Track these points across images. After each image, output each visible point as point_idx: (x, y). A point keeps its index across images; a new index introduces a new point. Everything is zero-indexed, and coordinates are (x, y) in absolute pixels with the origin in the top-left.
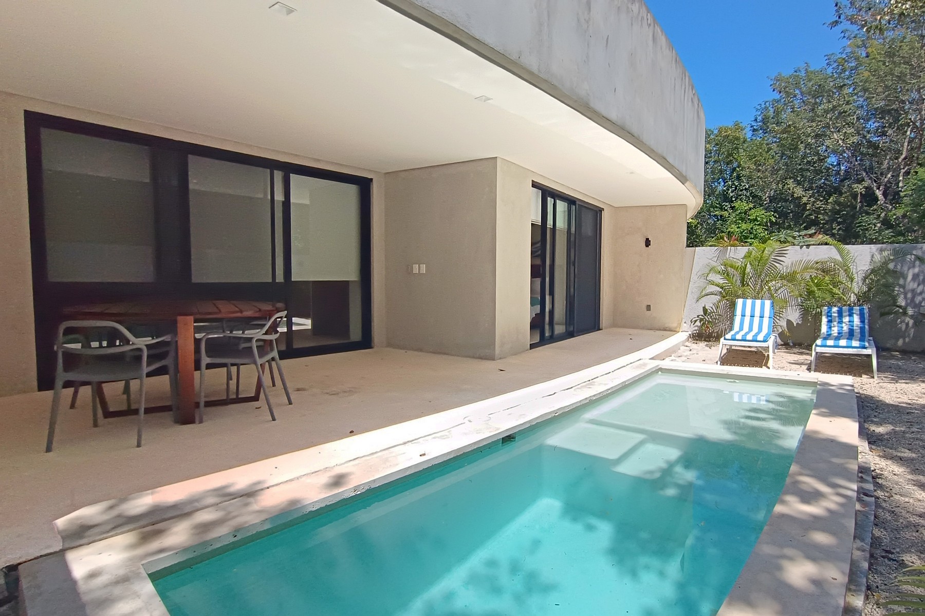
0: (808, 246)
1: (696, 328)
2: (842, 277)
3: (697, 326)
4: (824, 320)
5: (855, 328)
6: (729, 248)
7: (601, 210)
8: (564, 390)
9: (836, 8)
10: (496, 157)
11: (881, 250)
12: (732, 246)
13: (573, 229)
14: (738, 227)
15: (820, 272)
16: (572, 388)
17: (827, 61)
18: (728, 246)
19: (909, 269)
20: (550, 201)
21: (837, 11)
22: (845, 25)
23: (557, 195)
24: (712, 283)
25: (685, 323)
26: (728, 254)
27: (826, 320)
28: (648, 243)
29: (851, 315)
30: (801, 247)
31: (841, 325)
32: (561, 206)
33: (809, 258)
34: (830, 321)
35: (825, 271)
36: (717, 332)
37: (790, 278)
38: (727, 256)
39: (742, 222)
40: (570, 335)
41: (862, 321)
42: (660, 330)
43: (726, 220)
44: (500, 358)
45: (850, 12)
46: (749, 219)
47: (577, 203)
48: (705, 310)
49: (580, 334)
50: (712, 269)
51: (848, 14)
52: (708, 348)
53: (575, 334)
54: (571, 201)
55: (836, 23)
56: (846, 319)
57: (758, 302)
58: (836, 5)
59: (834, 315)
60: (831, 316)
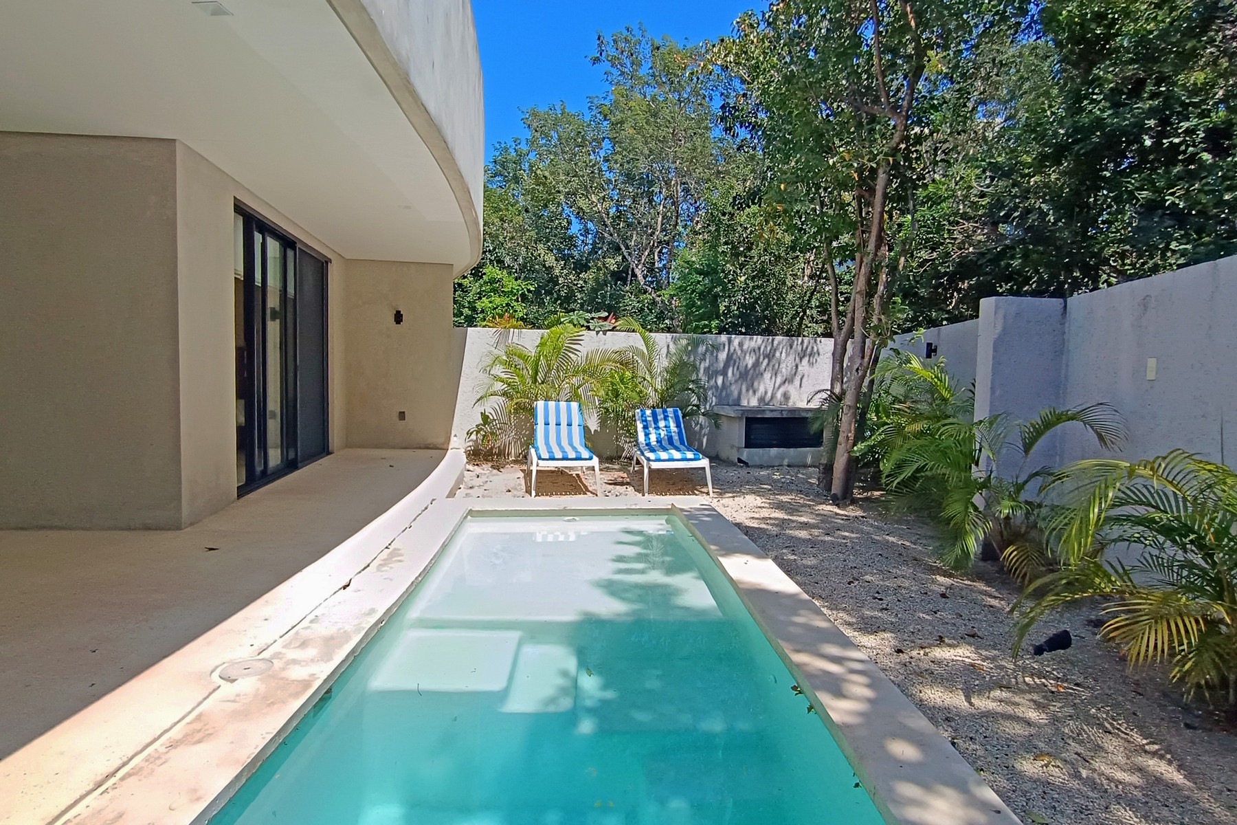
0: (605, 333)
1: (471, 444)
2: (642, 371)
3: (472, 440)
4: (640, 426)
5: (673, 434)
6: (512, 330)
7: (328, 261)
8: (360, 572)
9: (598, 42)
10: (175, 140)
11: (675, 341)
12: (515, 327)
13: (291, 290)
14: (490, 302)
15: (618, 365)
16: (368, 566)
17: (589, 104)
18: (510, 327)
19: (700, 363)
20: (258, 238)
21: (599, 46)
22: (606, 66)
23: (267, 229)
24: (497, 378)
25: (455, 436)
26: (510, 338)
27: (642, 426)
28: (398, 318)
29: (666, 418)
30: (598, 333)
31: (658, 432)
32: (273, 246)
33: (606, 347)
34: (645, 427)
35: (625, 364)
36: (499, 447)
37: (590, 370)
38: (510, 341)
39: (495, 294)
40: (290, 465)
41: (678, 426)
42: (420, 448)
43: (466, 291)
44: (191, 524)
45: (612, 52)
46: (503, 292)
47: (298, 245)
48: (485, 417)
49: (306, 462)
50: (497, 359)
51: (609, 53)
52: (495, 471)
53: (300, 465)
54: (288, 243)
55: (596, 60)
56: (662, 424)
57: (552, 404)
58: (599, 39)
59: (649, 419)
60: (646, 421)
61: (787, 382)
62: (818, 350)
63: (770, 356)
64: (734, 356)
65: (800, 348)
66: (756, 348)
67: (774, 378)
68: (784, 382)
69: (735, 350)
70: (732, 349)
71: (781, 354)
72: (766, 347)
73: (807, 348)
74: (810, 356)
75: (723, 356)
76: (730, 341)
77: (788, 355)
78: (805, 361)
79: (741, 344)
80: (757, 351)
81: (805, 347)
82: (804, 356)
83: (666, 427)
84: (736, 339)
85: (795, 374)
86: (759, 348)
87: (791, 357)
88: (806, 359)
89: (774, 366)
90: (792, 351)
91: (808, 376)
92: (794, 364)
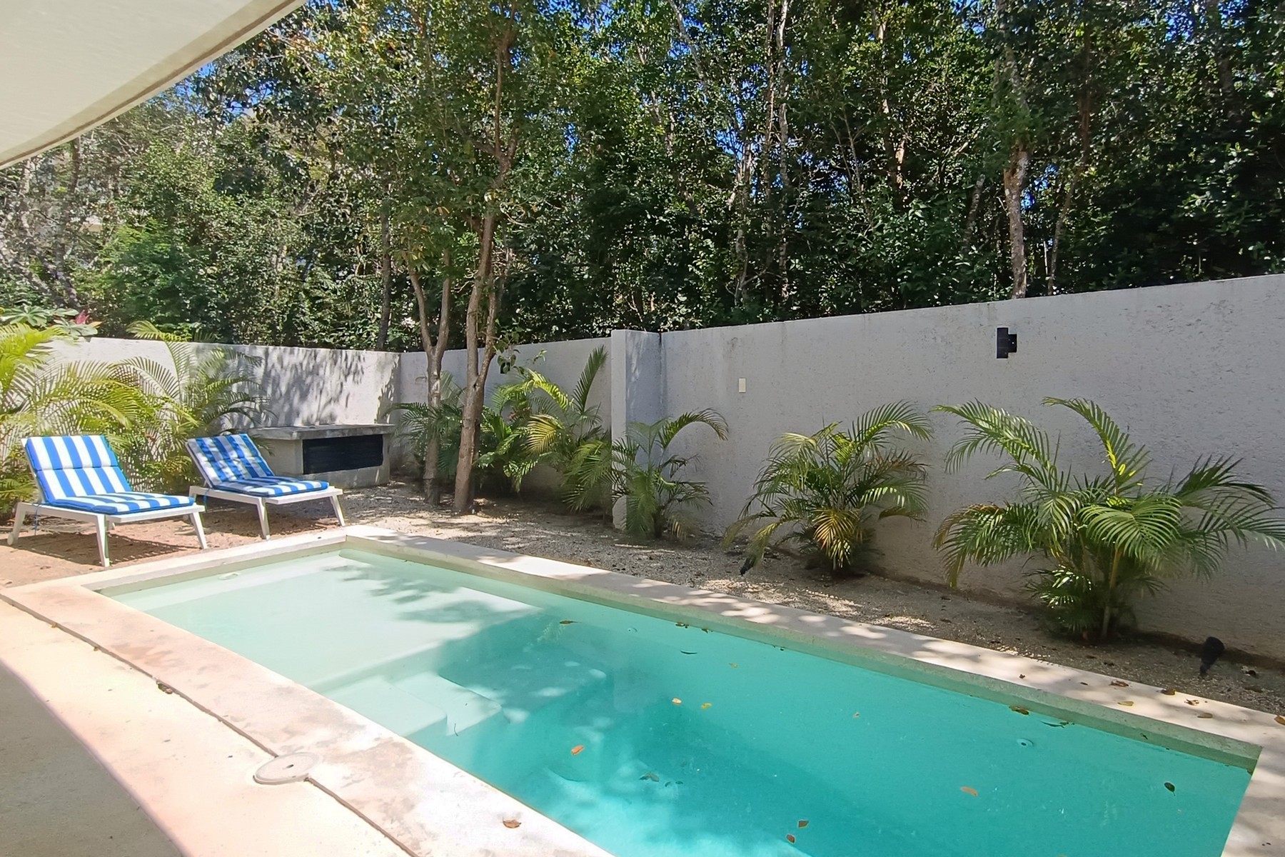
4: (203, 459)
5: (253, 465)
27: (206, 459)
29: (235, 447)
31: (231, 464)
34: (212, 460)
41: (255, 455)
57: (57, 441)
59: (212, 450)
60: (209, 452)
61: (332, 402)
62: (362, 368)
63: (314, 372)
64: (273, 374)
65: (344, 366)
66: (298, 364)
67: (319, 396)
68: (330, 402)
69: (273, 366)
70: (270, 365)
71: (326, 371)
72: (308, 363)
73: (351, 365)
74: (354, 374)
75: (259, 372)
76: (267, 354)
77: (332, 372)
78: (350, 378)
79: (280, 360)
80: (299, 367)
81: (349, 365)
82: (349, 374)
83: (239, 457)
84: (275, 352)
85: (341, 392)
86: (301, 364)
87: (336, 375)
88: (351, 377)
89: (318, 385)
90: (336, 369)
91: (354, 395)
92: (339, 382)
